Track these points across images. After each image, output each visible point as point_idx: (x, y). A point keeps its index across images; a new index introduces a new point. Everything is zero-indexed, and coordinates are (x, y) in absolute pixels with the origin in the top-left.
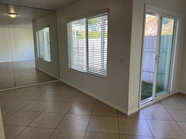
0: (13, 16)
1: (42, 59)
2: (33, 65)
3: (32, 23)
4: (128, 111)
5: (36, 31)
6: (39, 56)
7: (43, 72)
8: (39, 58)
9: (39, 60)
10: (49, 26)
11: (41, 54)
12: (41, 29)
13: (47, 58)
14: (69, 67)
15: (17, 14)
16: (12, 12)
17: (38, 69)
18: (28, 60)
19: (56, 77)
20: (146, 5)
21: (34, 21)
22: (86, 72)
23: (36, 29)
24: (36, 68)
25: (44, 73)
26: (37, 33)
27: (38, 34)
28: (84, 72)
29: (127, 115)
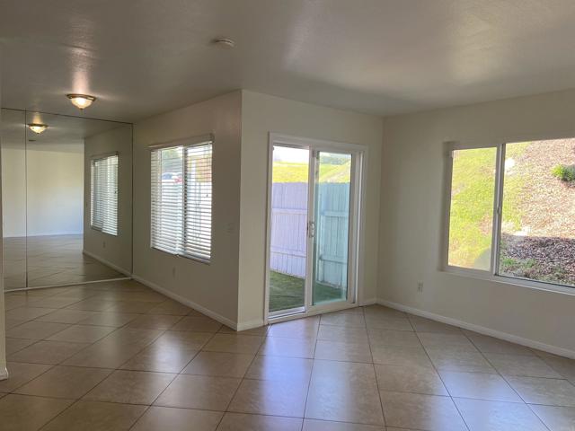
0: (37, 129)
1: (99, 230)
2: (79, 246)
3: (83, 141)
4: (237, 322)
5: (92, 161)
6: (94, 222)
7: (97, 261)
8: (93, 228)
9: (92, 232)
10: (117, 154)
11: (98, 218)
12: (101, 159)
13: (110, 226)
14: (151, 245)
15: (46, 126)
16: (37, 120)
17: (90, 254)
18: (66, 233)
19: (126, 272)
20: (271, 134)
21: (87, 139)
22: (181, 253)
23: (92, 157)
24: (84, 254)
25: (101, 263)
26: (92, 168)
27: (96, 168)
28: (176, 253)
29: (235, 331)
